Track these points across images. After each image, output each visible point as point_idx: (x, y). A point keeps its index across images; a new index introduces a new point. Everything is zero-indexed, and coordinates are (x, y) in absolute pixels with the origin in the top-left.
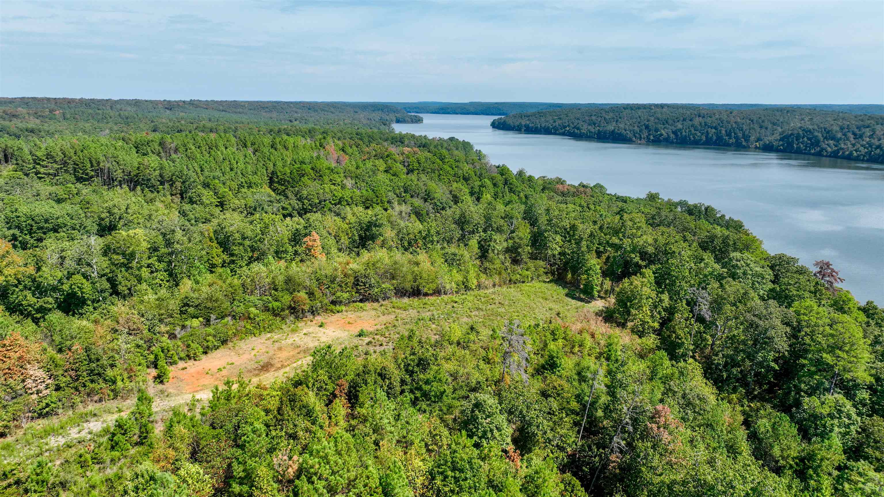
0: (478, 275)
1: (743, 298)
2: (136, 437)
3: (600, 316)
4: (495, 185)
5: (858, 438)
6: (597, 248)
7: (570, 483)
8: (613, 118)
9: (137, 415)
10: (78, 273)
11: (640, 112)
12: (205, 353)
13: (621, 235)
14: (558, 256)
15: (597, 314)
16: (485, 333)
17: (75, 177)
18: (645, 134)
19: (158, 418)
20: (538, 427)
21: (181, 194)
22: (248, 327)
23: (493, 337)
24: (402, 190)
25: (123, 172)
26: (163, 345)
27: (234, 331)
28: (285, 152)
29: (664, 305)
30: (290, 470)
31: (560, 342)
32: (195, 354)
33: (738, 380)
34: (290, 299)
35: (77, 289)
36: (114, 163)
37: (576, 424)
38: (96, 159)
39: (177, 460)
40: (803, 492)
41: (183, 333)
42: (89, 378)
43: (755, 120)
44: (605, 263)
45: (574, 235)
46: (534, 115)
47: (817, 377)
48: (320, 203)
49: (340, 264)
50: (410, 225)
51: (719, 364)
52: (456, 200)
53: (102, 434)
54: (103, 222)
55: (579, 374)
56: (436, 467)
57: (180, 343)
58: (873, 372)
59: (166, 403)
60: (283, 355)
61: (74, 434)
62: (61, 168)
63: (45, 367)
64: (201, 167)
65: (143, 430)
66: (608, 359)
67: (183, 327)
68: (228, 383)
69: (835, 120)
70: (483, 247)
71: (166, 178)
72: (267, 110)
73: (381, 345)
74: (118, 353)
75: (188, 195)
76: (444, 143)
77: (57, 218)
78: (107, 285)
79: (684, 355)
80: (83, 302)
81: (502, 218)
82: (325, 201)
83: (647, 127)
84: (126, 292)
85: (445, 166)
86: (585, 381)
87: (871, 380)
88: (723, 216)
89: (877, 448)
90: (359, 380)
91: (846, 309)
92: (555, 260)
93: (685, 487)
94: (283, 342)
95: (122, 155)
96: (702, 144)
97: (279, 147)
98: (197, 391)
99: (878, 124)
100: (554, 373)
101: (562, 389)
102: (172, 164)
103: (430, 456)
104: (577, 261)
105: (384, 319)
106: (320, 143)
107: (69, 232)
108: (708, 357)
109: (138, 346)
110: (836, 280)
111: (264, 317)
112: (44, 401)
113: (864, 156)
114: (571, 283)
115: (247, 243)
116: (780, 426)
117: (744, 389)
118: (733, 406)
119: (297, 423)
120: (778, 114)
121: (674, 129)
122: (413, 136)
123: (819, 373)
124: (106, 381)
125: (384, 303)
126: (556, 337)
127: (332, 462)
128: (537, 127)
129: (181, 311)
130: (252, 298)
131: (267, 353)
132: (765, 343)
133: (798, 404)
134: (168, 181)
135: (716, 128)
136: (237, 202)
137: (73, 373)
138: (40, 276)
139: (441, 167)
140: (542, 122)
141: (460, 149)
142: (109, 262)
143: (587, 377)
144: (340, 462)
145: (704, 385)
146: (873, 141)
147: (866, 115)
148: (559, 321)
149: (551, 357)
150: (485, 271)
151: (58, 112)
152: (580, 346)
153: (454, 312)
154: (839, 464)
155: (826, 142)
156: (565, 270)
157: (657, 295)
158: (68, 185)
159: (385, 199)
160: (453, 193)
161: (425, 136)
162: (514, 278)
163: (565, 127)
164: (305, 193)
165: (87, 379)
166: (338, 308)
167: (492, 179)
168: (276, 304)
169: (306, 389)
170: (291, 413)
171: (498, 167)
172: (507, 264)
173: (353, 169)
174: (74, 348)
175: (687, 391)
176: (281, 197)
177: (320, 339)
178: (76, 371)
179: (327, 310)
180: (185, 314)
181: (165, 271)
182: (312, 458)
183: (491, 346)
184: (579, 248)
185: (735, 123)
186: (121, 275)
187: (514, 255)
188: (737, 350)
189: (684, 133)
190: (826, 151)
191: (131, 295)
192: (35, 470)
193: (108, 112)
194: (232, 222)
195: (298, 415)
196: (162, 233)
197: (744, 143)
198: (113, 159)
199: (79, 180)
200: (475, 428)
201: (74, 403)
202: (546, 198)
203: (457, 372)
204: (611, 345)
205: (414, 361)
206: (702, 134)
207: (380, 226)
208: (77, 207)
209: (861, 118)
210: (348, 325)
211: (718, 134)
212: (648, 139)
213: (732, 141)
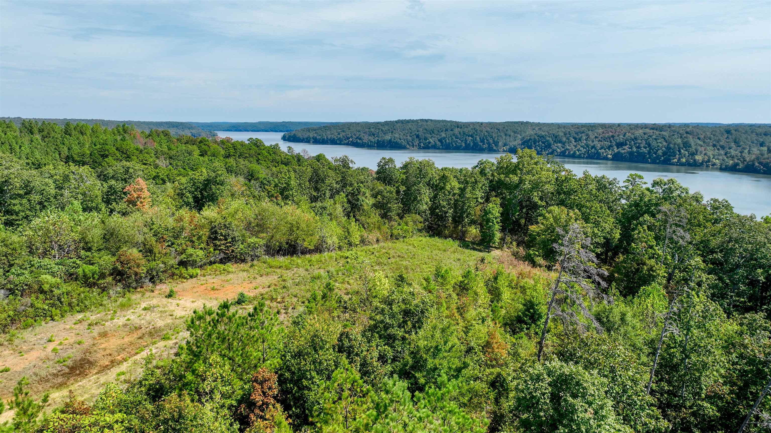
0: (359, 229)
8: (389, 130)
18: (416, 142)
22: (40, 305)
34: (114, 259)
43: (501, 129)
46: (320, 129)
60: (112, 344)
70: (351, 202)
83: (418, 136)
94: (107, 324)
97: (74, 132)
105: (266, 280)
111: (69, 289)
113: (584, 154)
121: (439, 138)
125: (253, 263)
128: (324, 139)
130: (46, 261)
131: (79, 343)
135: (472, 136)
140: (328, 135)
146: (589, 143)
155: (556, 145)
163: (348, 138)
166: (191, 270)
168: (88, 269)
177: (175, 313)
179: (174, 274)
185: (486, 131)
189: (447, 141)
190: (557, 152)
197: (495, 148)
206: (462, 141)
210: (212, 292)
211: (474, 141)
212: (419, 146)
213: (486, 146)
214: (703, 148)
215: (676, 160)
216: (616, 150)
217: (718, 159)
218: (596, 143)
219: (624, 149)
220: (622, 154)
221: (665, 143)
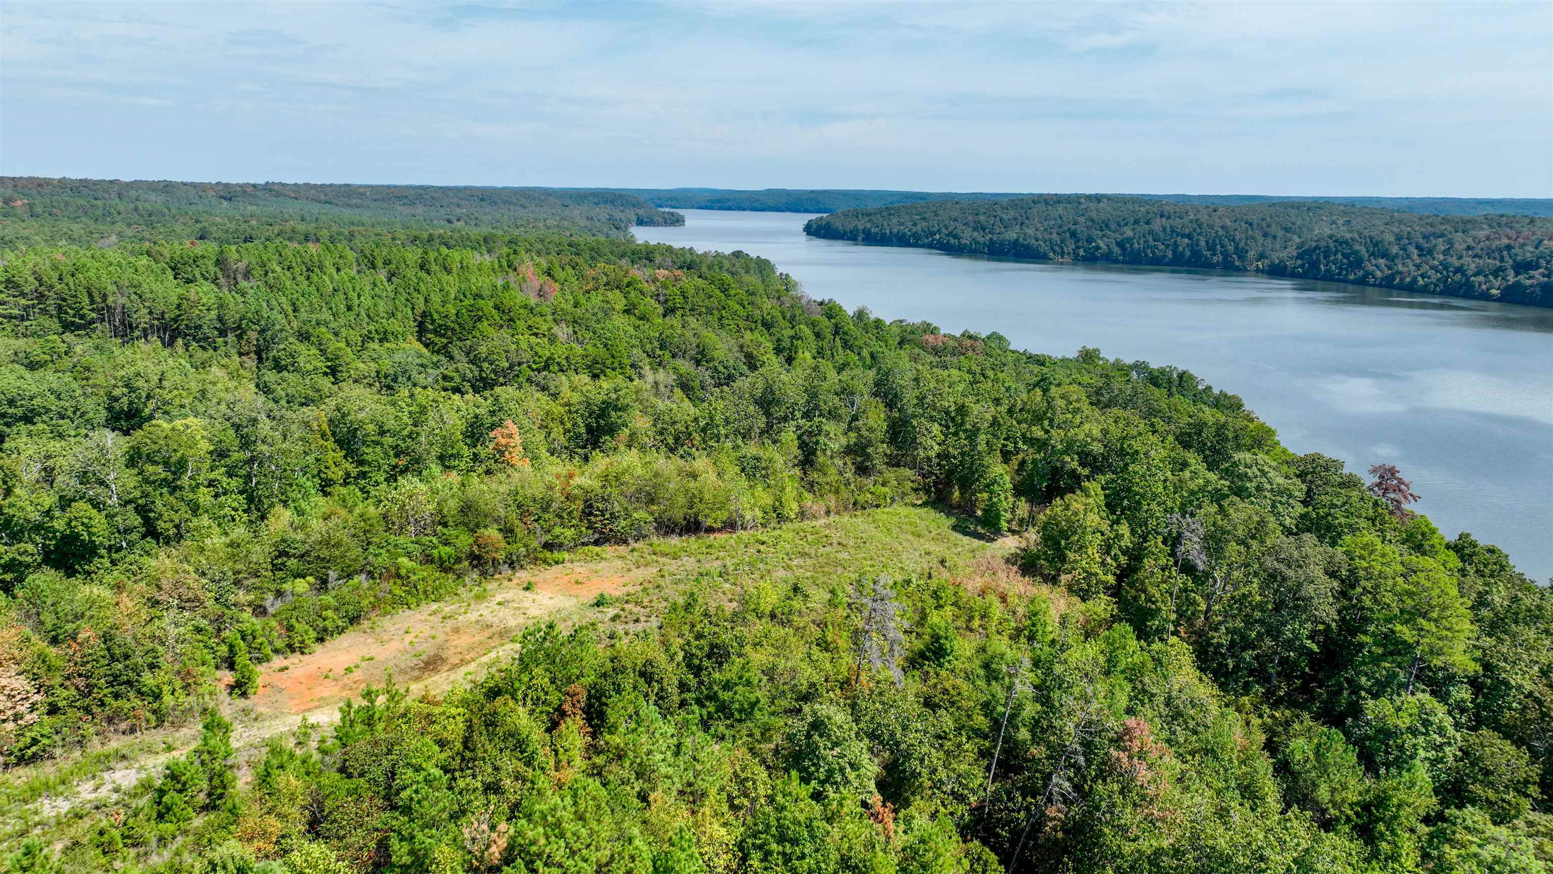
0: (800, 495)
1: (1258, 531)
2: (202, 796)
3: (1013, 564)
4: (818, 335)
5: (1457, 768)
6: (1004, 445)
7: (979, 859)
8: (1016, 219)
9: (205, 756)
10: (81, 498)
11: (1060, 209)
12: (321, 640)
13: (1046, 423)
14: (935, 461)
15: (1008, 561)
16: (819, 596)
17: (61, 321)
18: (1070, 246)
19: (241, 759)
20: (922, 761)
21: (258, 353)
22: (397, 591)
23: (832, 604)
24: (656, 344)
25: (151, 313)
26: (244, 626)
27: (372, 599)
28: (445, 277)
29: (1122, 544)
30: (494, 849)
31: (949, 611)
32: (302, 642)
33: (1251, 672)
34: (471, 541)
35: (81, 528)
36: (133, 297)
37: (983, 754)
38: (99, 290)
39: (283, 837)
40: (1369, 863)
41: (279, 604)
42: (110, 690)
43: (1255, 223)
44: (1018, 472)
45: (962, 424)
46: (879, 212)
47: (1387, 665)
48: (511, 367)
49: (558, 476)
50: (674, 406)
51: (1220, 645)
52: (752, 363)
53: (139, 791)
54: (116, 405)
55: (986, 666)
56: (749, 836)
57: (274, 623)
58: (1478, 654)
59: (254, 731)
60: (462, 641)
61: (86, 792)
62: (33, 306)
63: (28, 672)
64: (294, 304)
65: (216, 782)
66: (1031, 638)
67: (279, 594)
68: (368, 695)
69: (1387, 224)
70: (807, 445)
71: (230, 324)
72: (405, 201)
73: (637, 621)
74: (163, 644)
75: (271, 355)
76: (724, 261)
77: (31, 398)
78: (135, 520)
79: (1160, 631)
80: (89, 551)
81: (836, 394)
82: (520, 364)
83: (1073, 234)
84: (171, 532)
85: (730, 303)
86: (996, 679)
87: (1473, 668)
88: (1209, 388)
89: (1491, 784)
90: (607, 685)
91: (1428, 548)
92: (930, 466)
93: (1179, 860)
94: (460, 618)
95: (148, 284)
96: (1168, 265)
97: (434, 267)
98: (309, 710)
99: (1457, 231)
100: (941, 666)
101: (959, 694)
102: (240, 299)
103: (737, 818)
104: (970, 468)
105: (639, 574)
106: (509, 261)
107: (54, 422)
108: (1200, 633)
109: (199, 630)
110: (1405, 497)
111: (425, 574)
112: (28, 734)
113: (1436, 285)
114: (959, 506)
115: (388, 440)
116: (1328, 750)
117: (1263, 686)
118: (1244, 716)
119: (498, 763)
120: (1292, 212)
121: (1119, 238)
122: (670, 249)
123: (1390, 659)
124: (142, 694)
125: (637, 545)
126: (942, 602)
127: (569, 835)
128: (885, 234)
129: (273, 565)
130: (401, 540)
131: (433, 638)
132: (1296, 607)
133: (1356, 710)
134: (234, 330)
135: (1189, 236)
136: (361, 365)
137: (81, 682)
138: (12, 506)
139: (723, 303)
140: (893, 226)
141: (752, 272)
142: (140, 478)
143: (1000, 671)
144: (584, 832)
145: (1197, 682)
146: (1450, 260)
147: (1437, 216)
148: (946, 575)
149: (936, 638)
150: (811, 486)
151: (19, 203)
152: (982, 617)
153: (762, 561)
154: (1428, 814)
155: (1374, 262)
156: (948, 484)
157: (1111, 526)
158: (50, 338)
159: (626, 361)
160: (745, 349)
161: (691, 249)
162: (861, 499)
163: (933, 234)
164: (483, 350)
165: (106, 691)
166: (557, 555)
167: (813, 324)
168: (446, 550)
169: (511, 703)
170: (489, 747)
171: (821, 304)
172: (849, 475)
173: (569, 307)
174: (81, 636)
175: (1174, 694)
176: (442, 358)
177: (528, 612)
178: (87, 678)
179: (536, 559)
180: (281, 570)
181: (241, 493)
182: (531, 826)
183: (829, 619)
184: (973, 447)
185: (1222, 227)
186: (161, 502)
187: (859, 459)
188: (1249, 622)
189: (1136, 245)
190: (1374, 277)
191: (179, 537)
192: (18, 861)
193: (113, 203)
194: (362, 404)
195: (501, 750)
196: (233, 425)
197: (1237, 263)
198: (132, 290)
199: (68, 327)
200: (814, 765)
201: (83, 736)
202: (907, 359)
203: (774, 668)
204: (1035, 615)
205: (701, 649)
206: (1167, 246)
207: (624, 409)
208: (68, 377)
209: (1429, 220)
210: (575, 586)
211: (1193, 247)
212: (1076, 254)
213: (1218, 258)
216: (1511, 279)
218: (1467, 260)
219: (1531, 278)
220: (1525, 288)
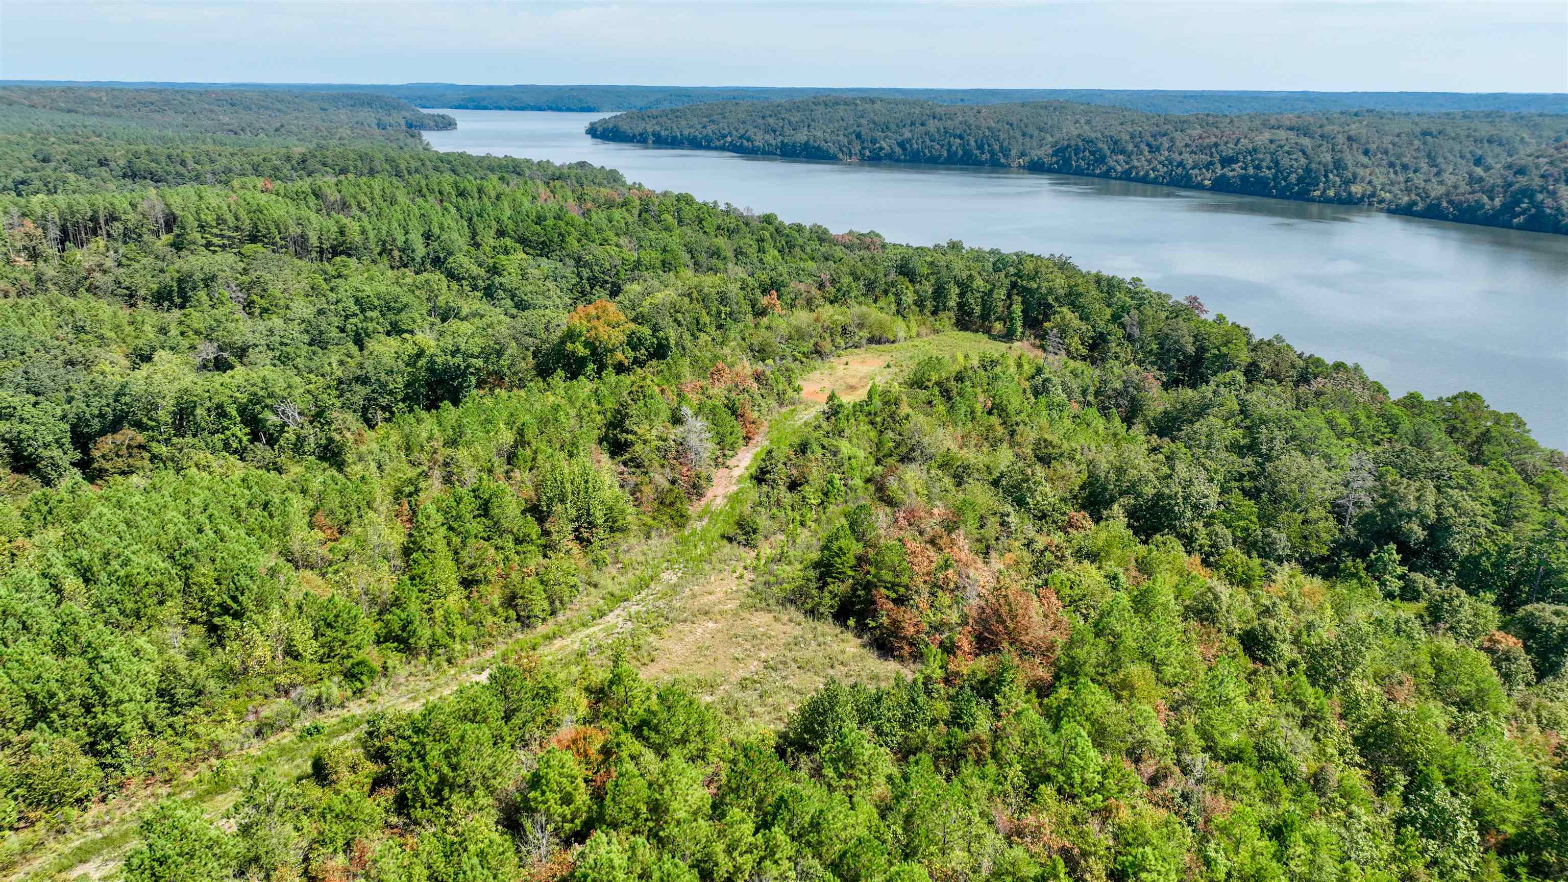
8: (802, 121)
18: (857, 148)
46: (666, 113)
83: (858, 136)
96: (942, 163)
113: (1164, 178)
120: (1043, 112)
121: (900, 139)
128: (676, 136)
135: (961, 137)
140: (683, 128)
146: (1173, 156)
155: (1115, 158)
163: (724, 136)
185: (988, 128)
189: (915, 146)
190: (1115, 171)
197: (1002, 161)
206: (942, 146)
211: (965, 146)
212: (862, 155)
213: (986, 157)
214: (1368, 171)
215: (1318, 193)
216: (1219, 172)
217: (1390, 192)
218: (1186, 156)
219: (1233, 170)
220: (1229, 179)
221: (1303, 161)
